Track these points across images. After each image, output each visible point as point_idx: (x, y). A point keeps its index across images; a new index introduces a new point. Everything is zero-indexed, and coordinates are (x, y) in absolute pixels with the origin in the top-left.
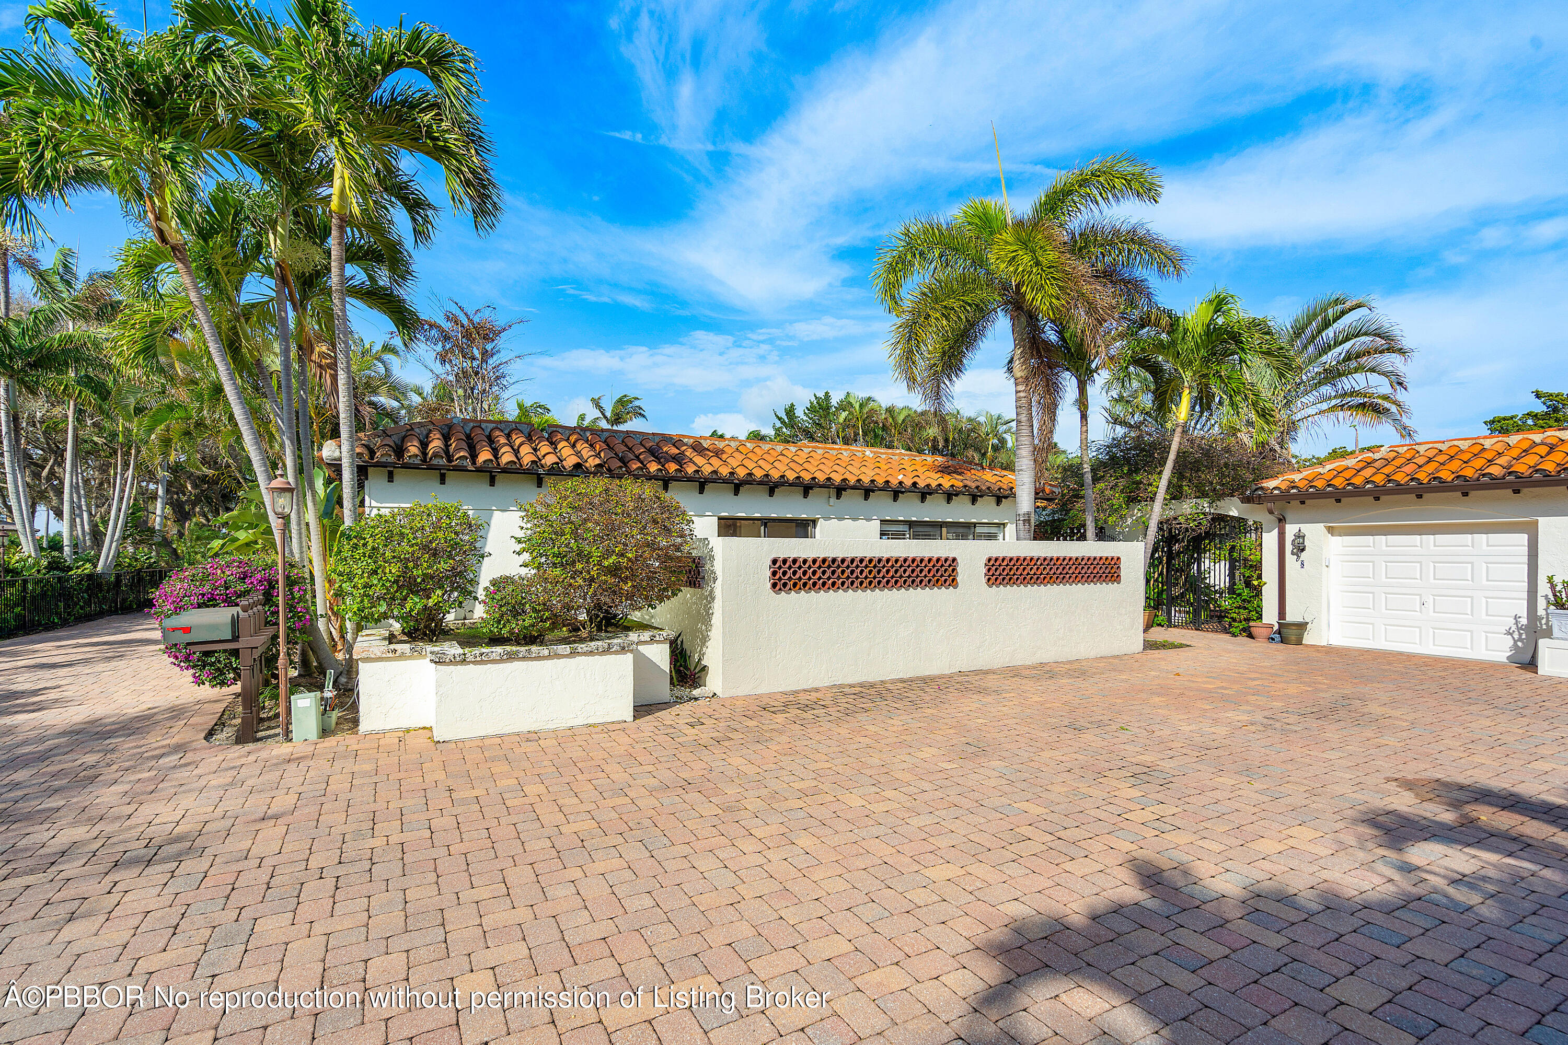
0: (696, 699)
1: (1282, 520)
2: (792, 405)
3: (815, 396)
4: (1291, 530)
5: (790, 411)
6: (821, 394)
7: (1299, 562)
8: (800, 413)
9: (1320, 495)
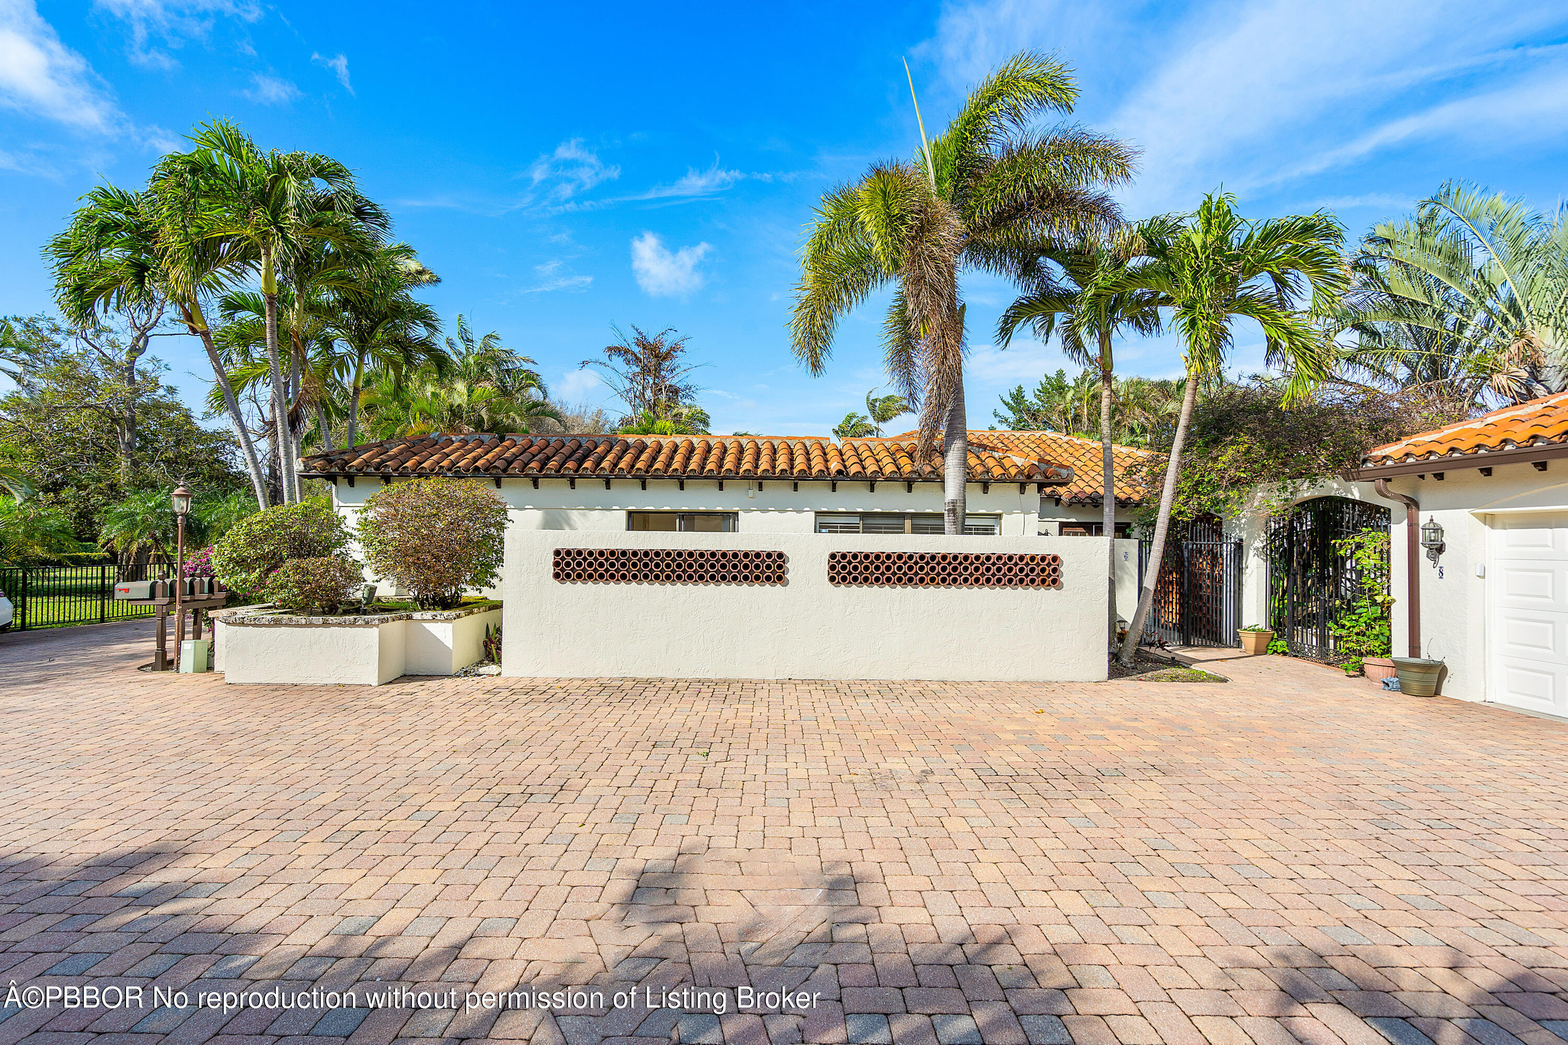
0: (480, 675)
1: (1412, 504)
2: (1020, 387)
3: (1046, 376)
4: (1424, 517)
5: (1018, 397)
6: (1053, 374)
7: (1437, 569)
8: (1030, 397)
9: (1466, 462)
